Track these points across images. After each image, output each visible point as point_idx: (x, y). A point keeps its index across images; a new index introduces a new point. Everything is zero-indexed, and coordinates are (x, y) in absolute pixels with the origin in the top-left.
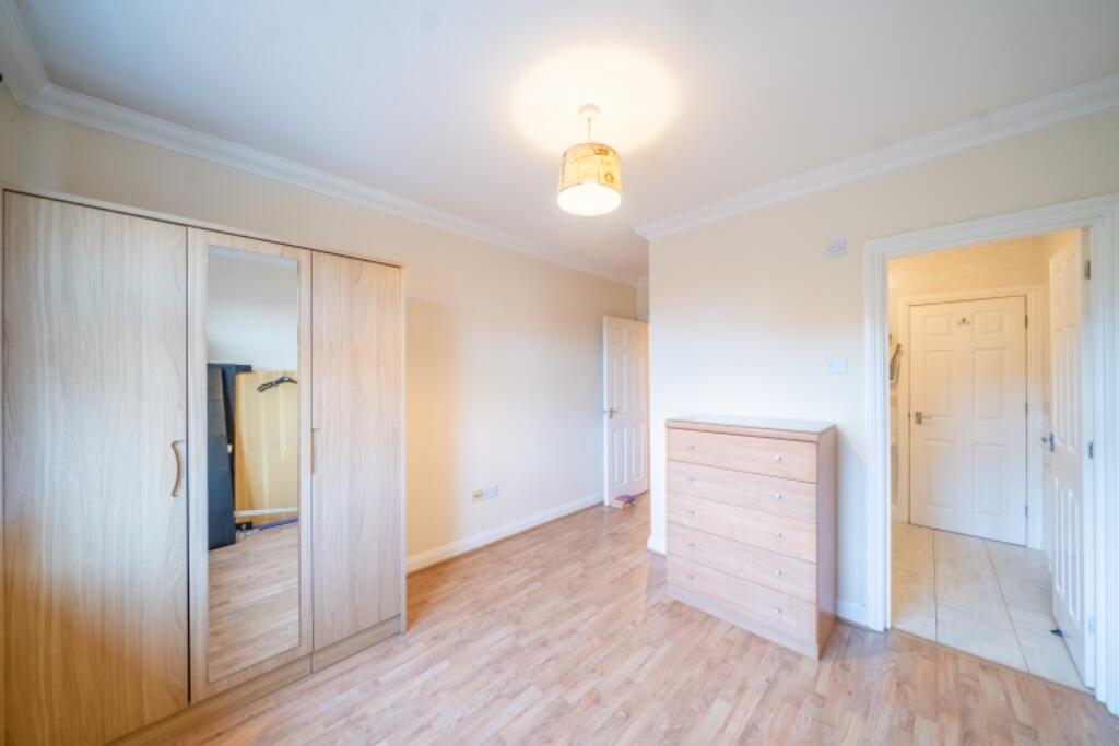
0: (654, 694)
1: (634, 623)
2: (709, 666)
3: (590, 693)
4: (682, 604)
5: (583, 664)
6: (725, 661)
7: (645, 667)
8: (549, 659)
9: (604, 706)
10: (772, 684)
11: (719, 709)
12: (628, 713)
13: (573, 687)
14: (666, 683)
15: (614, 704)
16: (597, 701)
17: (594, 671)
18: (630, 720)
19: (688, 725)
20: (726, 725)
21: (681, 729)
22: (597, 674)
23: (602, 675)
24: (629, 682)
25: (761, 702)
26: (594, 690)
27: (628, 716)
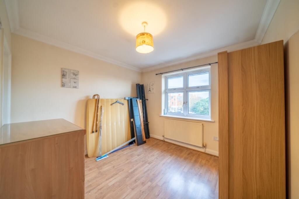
0: (127, 186)
3: (145, 185)
5: (146, 195)
8: (158, 195)
9: (141, 182)
12: (135, 181)
13: (149, 186)
15: (139, 182)
16: (143, 183)
17: (143, 192)
19: (122, 179)
21: (125, 178)
23: (141, 191)
24: (133, 189)
26: (143, 186)
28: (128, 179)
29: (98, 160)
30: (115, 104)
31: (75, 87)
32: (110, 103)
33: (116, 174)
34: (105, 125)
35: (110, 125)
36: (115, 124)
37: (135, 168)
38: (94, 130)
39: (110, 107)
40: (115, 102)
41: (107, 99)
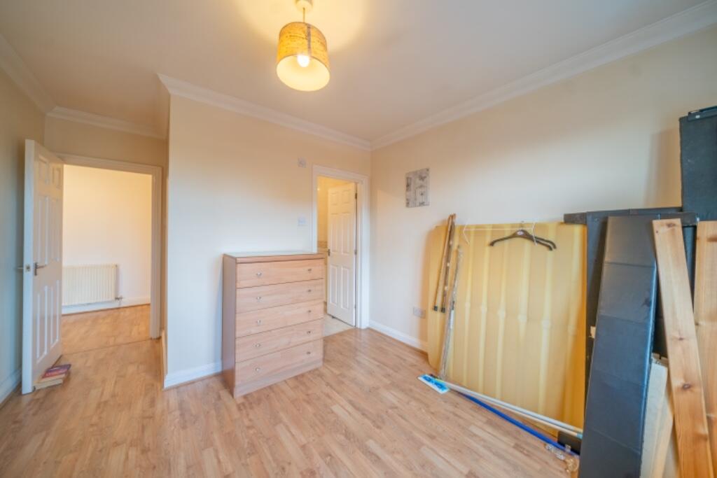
0: (319, 436)
1: (248, 428)
2: (308, 402)
4: (250, 394)
6: (308, 395)
7: (294, 433)
9: (319, 468)
10: (328, 384)
11: (336, 409)
12: (327, 454)
14: (312, 427)
15: (318, 461)
17: (283, 469)
18: (332, 454)
19: (344, 426)
20: (347, 411)
21: (345, 431)
22: (287, 468)
23: (290, 464)
24: (303, 447)
25: (338, 393)
26: (301, 473)
27: (330, 455)
28: (342, 438)
29: (421, 379)
30: (507, 242)
31: (422, 204)
32: (489, 240)
33: (363, 414)
34: (468, 305)
35: (484, 309)
36: (502, 313)
37: (386, 457)
38: (439, 305)
39: (488, 249)
40: (507, 235)
41: (477, 227)
